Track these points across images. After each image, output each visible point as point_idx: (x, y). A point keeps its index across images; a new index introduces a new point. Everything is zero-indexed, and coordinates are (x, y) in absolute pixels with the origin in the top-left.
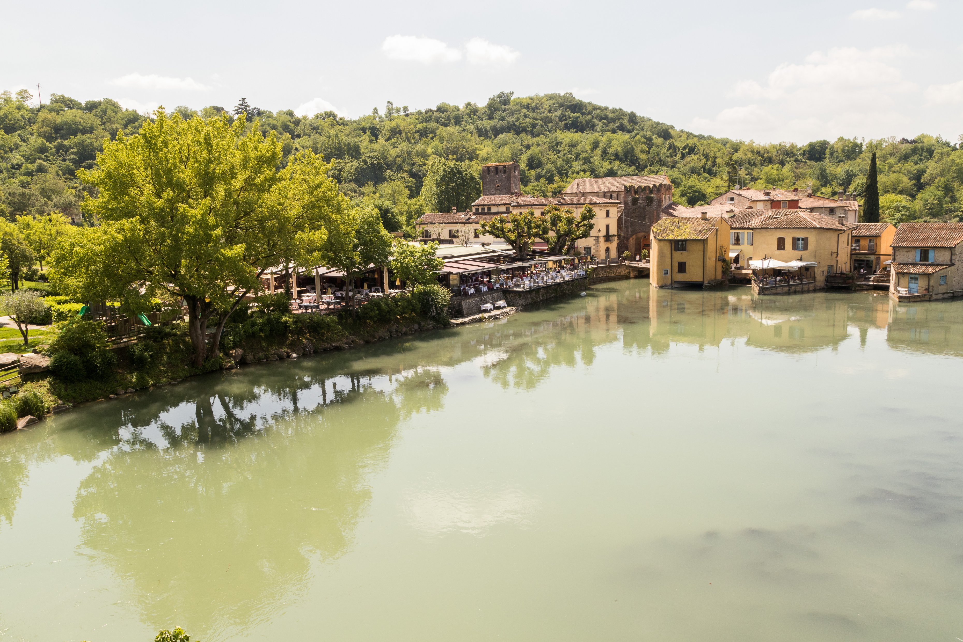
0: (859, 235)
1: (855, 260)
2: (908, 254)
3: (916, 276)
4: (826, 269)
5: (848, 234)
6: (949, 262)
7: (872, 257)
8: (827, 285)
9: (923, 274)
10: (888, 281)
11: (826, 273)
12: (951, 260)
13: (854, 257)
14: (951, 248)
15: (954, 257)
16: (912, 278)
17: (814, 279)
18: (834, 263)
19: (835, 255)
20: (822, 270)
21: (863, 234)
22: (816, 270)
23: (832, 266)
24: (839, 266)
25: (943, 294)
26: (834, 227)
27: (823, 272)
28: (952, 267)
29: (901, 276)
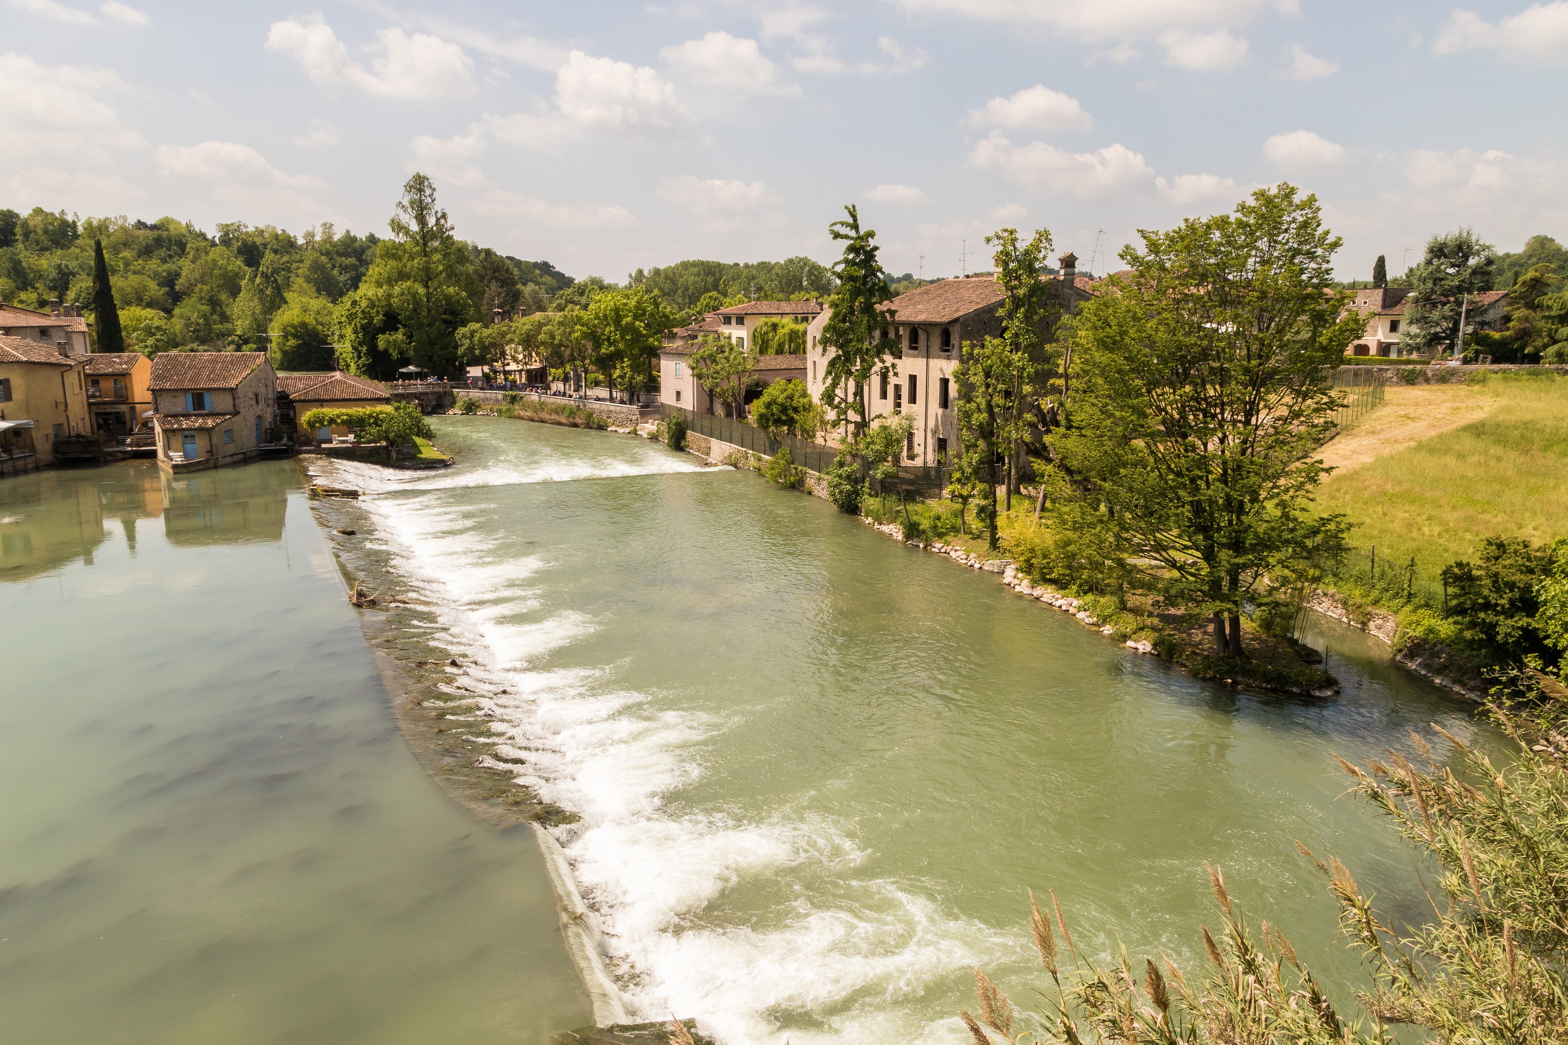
0: (97, 372)
1: (97, 414)
2: (175, 400)
3: (192, 433)
4: (50, 431)
5: (79, 373)
6: (232, 410)
7: (123, 408)
8: (56, 458)
9: (200, 429)
10: (154, 444)
11: (52, 438)
12: (234, 406)
13: (94, 409)
14: (231, 389)
15: (237, 402)
16: (186, 437)
17: (33, 448)
18: (62, 420)
19: (62, 407)
20: (45, 432)
21: (102, 371)
22: (34, 434)
23: (61, 425)
24: (72, 424)
25: (232, 455)
26: (53, 360)
27: (47, 436)
28: (237, 418)
29: (170, 435)
